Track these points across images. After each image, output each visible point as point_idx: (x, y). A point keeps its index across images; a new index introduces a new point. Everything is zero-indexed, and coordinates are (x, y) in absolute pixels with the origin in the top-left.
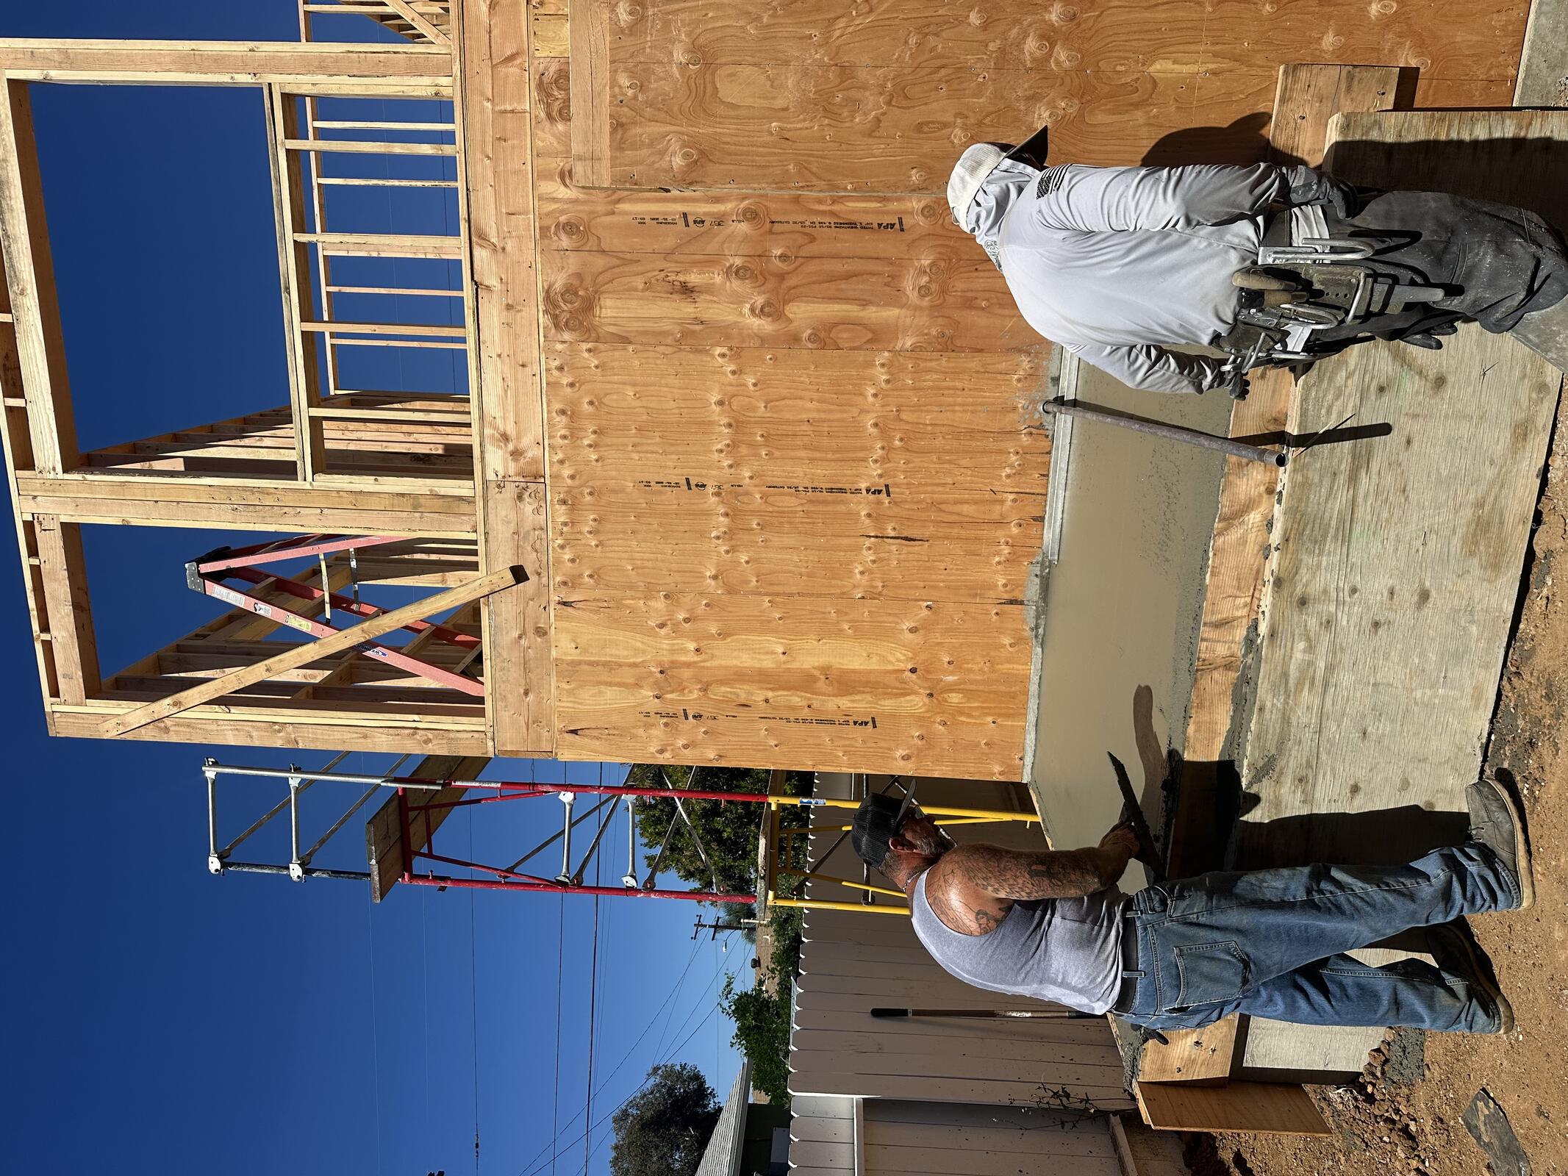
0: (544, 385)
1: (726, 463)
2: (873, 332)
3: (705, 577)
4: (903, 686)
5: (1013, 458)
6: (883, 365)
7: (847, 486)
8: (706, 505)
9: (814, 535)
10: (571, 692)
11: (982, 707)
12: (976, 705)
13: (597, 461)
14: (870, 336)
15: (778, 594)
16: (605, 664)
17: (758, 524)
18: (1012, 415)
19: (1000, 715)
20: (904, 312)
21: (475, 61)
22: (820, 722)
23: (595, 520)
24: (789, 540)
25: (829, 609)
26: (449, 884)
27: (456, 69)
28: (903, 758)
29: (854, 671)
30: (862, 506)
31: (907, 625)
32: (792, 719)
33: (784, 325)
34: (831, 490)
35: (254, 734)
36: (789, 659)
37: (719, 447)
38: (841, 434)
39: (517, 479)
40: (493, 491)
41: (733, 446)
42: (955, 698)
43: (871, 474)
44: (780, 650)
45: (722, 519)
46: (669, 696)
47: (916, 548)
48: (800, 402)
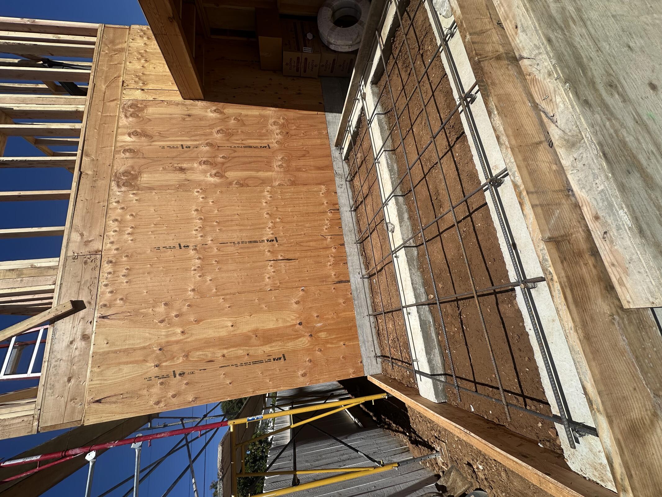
1: (199, 235)
3: (188, 291)
4: (296, 333)
5: (327, 222)
6: (268, 191)
7: (258, 240)
8: (189, 255)
9: (243, 263)
10: (100, 374)
11: (338, 338)
12: (334, 337)
13: (132, 240)
14: (261, 182)
15: (227, 294)
16: (125, 351)
17: (216, 261)
18: (323, 206)
19: (346, 340)
20: (274, 173)
22: (255, 363)
23: (127, 269)
24: (231, 267)
25: (254, 299)
27: (87, 103)
28: (303, 375)
29: (270, 330)
30: (265, 247)
31: (294, 301)
32: (239, 364)
33: (225, 179)
34: (250, 242)
36: (235, 329)
37: (196, 228)
38: (253, 218)
39: (85, 254)
40: (70, 260)
41: (202, 227)
42: (323, 335)
43: (268, 234)
44: (230, 324)
45: (197, 261)
46: (164, 364)
47: (293, 263)
48: (233, 207)
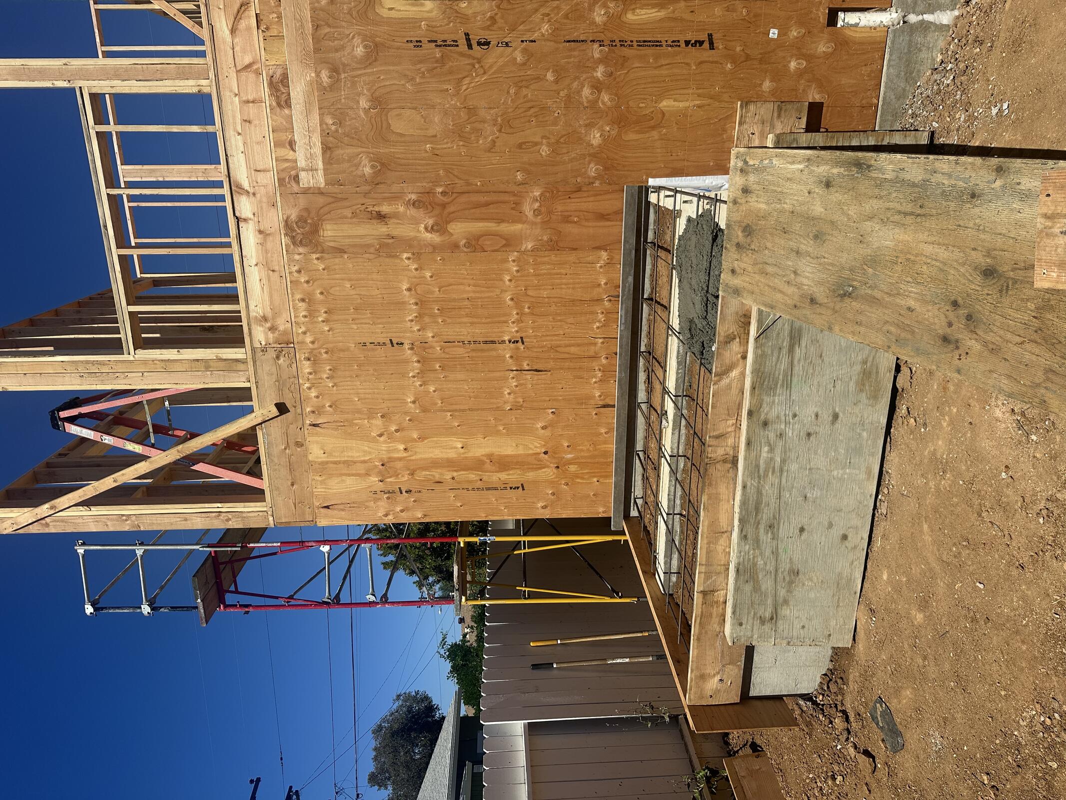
0: (289, 283)
1: (416, 328)
2: (506, 240)
3: (407, 402)
4: (539, 463)
5: (600, 316)
6: (514, 261)
7: (496, 339)
8: (405, 356)
9: (477, 371)
10: (322, 482)
11: (590, 473)
12: (586, 471)
13: (329, 331)
14: (504, 242)
16: (344, 462)
17: (440, 367)
18: (598, 289)
19: (601, 476)
20: (525, 226)
21: (224, 67)
22: (488, 489)
23: (330, 370)
24: (460, 376)
25: (489, 418)
26: (251, 609)
27: (212, 75)
28: (543, 507)
29: (507, 456)
30: (506, 352)
31: (539, 425)
32: (470, 488)
33: (447, 238)
34: (486, 342)
35: (109, 523)
36: (466, 451)
37: (410, 318)
38: (490, 306)
39: (275, 345)
40: (259, 354)
41: (420, 316)
42: (573, 468)
43: (511, 331)
44: (460, 446)
45: (415, 364)
46: (389, 480)
47: (543, 376)
48: (462, 287)
